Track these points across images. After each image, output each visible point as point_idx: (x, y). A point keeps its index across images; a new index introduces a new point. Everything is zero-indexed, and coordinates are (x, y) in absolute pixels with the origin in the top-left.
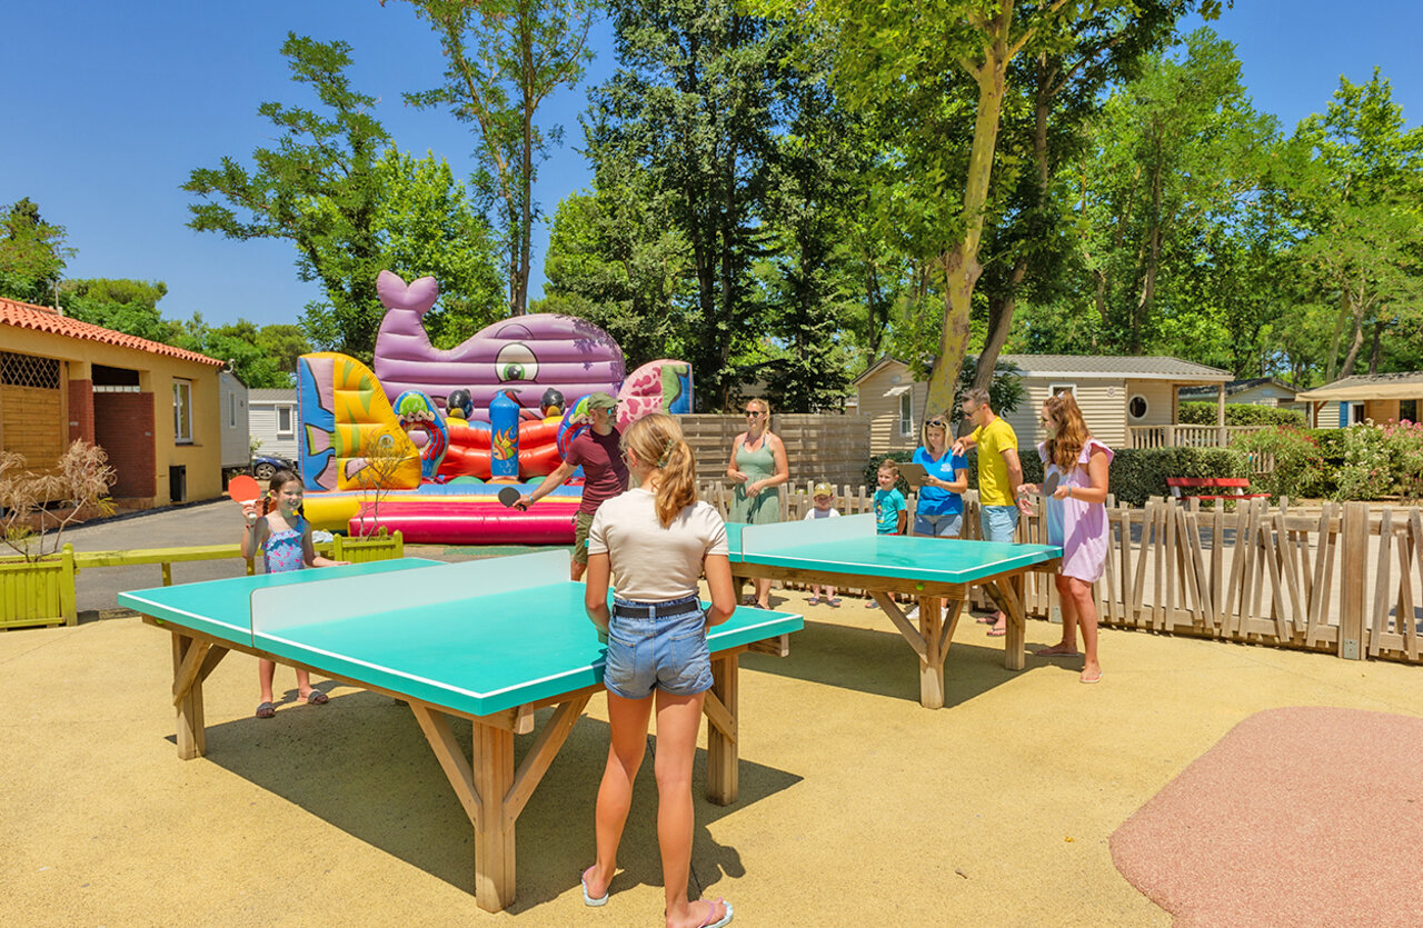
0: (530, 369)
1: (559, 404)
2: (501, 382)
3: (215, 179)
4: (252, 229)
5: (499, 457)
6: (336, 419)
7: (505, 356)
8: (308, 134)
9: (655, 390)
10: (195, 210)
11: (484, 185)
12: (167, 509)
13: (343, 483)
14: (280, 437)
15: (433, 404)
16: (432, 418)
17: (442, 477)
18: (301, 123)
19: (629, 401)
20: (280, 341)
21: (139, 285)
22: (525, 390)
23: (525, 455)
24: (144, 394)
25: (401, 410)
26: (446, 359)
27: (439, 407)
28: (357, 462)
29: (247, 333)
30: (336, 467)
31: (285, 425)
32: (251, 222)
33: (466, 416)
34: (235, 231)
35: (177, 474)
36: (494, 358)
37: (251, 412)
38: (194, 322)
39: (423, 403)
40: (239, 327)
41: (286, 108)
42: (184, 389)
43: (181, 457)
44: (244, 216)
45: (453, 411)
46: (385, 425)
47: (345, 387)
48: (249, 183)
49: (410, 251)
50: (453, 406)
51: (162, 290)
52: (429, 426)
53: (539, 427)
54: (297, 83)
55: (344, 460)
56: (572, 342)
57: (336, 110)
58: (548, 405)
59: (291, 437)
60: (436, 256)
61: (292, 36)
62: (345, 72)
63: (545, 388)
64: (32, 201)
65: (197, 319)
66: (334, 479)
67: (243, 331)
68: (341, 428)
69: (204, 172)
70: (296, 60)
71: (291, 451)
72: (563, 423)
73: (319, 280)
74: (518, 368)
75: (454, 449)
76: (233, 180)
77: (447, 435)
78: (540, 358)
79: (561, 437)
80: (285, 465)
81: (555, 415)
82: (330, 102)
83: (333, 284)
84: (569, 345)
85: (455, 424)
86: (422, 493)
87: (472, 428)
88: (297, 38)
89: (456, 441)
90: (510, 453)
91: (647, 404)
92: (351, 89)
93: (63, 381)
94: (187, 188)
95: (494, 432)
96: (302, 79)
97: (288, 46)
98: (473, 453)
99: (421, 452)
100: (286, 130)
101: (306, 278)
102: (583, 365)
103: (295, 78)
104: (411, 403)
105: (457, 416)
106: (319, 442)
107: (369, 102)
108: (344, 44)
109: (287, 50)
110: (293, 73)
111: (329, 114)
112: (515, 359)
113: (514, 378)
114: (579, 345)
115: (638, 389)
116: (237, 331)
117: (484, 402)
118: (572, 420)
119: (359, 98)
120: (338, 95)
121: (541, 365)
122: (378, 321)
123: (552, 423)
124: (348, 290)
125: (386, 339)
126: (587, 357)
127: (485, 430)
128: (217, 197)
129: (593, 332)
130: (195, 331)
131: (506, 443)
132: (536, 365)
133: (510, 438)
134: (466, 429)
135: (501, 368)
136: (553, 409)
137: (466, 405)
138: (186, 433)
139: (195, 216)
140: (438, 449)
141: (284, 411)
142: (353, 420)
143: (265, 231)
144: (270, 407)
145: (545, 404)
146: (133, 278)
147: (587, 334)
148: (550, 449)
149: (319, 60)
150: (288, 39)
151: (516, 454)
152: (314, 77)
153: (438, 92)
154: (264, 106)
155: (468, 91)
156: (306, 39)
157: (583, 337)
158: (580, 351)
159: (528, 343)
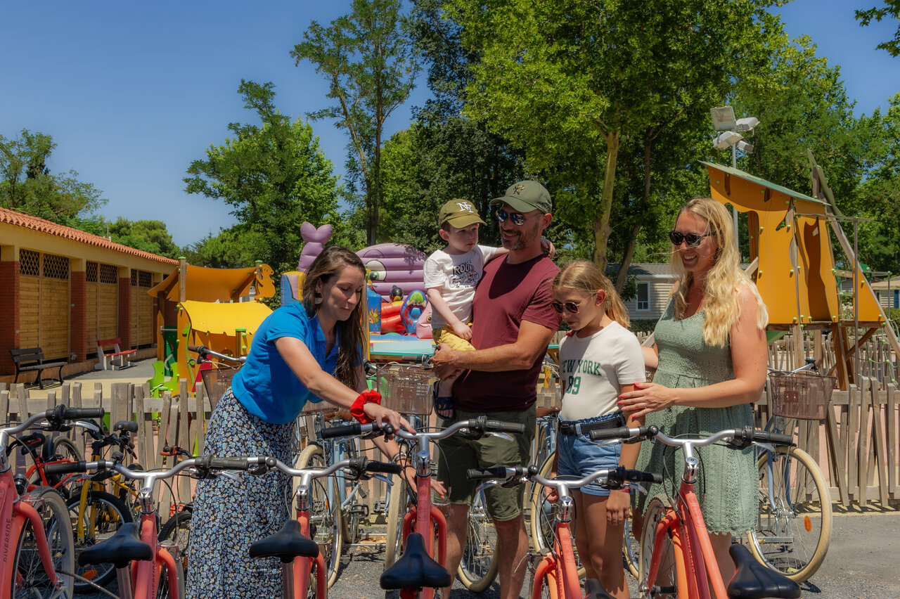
0: (382, 274)
1: (401, 295)
3: (204, 166)
5: (372, 322)
7: (368, 267)
10: (187, 181)
11: (352, 166)
18: (251, 134)
22: (379, 285)
23: (384, 321)
34: (211, 194)
41: (242, 125)
53: (390, 307)
54: (247, 109)
56: (403, 259)
57: (269, 124)
61: (243, 81)
62: (272, 101)
63: (392, 284)
69: (198, 162)
70: (245, 96)
72: (404, 305)
74: (375, 273)
76: (212, 166)
78: (387, 268)
79: (403, 312)
81: (398, 300)
82: (264, 120)
84: (401, 261)
88: (246, 82)
90: (377, 320)
92: (276, 112)
94: (187, 171)
96: (250, 108)
97: (241, 88)
102: (409, 272)
103: (246, 107)
107: (287, 118)
108: (271, 83)
109: (241, 91)
110: (245, 103)
111: (265, 127)
112: (374, 269)
113: (374, 279)
114: (406, 260)
118: (408, 303)
119: (281, 117)
120: (269, 117)
121: (389, 272)
123: (397, 304)
125: (305, 258)
126: (411, 268)
128: (203, 176)
129: (415, 253)
131: (375, 315)
132: (385, 272)
133: (377, 313)
136: (397, 297)
139: (187, 185)
145: (393, 295)
147: (412, 254)
148: (398, 318)
149: (258, 94)
150: (241, 84)
151: (380, 320)
152: (256, 106)
153: (326, 111)
154: (231, 125)
155: (342, 110)
156: (250, 83)
157: (410, 257)
158: (407, 264)
159: (380, 259)
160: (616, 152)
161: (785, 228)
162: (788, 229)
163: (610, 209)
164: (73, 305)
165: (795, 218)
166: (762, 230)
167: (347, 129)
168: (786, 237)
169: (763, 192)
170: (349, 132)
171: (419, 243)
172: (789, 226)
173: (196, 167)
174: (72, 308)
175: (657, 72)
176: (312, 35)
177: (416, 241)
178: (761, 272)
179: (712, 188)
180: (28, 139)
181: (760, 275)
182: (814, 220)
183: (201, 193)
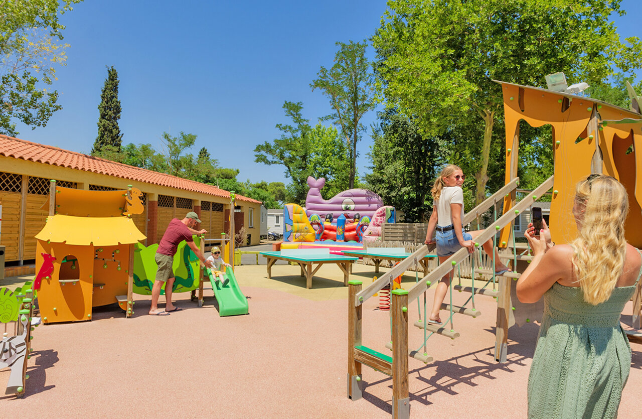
0: (352, 206)
1: (358, 218)
2: (343, 210)
3: (262, 147)
4: (272, 162)
5: (339, 234)
6: (293, 222)
7: (345, 202)
8: (289, 132)
9: (384, 215)
10: (256, 156)
12: (246, 247)
13: (294, 240)
14: (276, 226)
15: (320, 218)
16: (320, 222)
17: (323, 240)
18: (288, 129)
19: (376, 218)
20: (276, 188)
21: (231, 170)
22: (350, 213)
23: (347, 234)
24: (241, 213)
25: (311, 219)
26: (326, 204)
27: (322, 218)
28: (298, 234)
29: (264, 186)
30: (293, 235)
31: (277, 222)
32: (272, 160)
33: (331, 222)
34: (268, 162)
35: (249, 237)
36: (341, 203)
37: (268, 217)
38: (247, 183)
39: (317, 218)
40: (261, 183)
41: (283, 125)
42: (251, 211)
43: (251, 232)
44: (270, 157)
45: (327, 220)
46: (306, 224)
47: (296, 213)
48: (272, 148)
49: (321, 161)
50: (327, 218)
51: (238, 172)
52: (319, 224)
53: (351, 225)
55: (295, 233)
56: (365, 198)
57: (298, 124)
58: (355, 219)
59: (279, 226)
60: (329, 162)
61: (286, 102)
62: (301, 112)
64: (205, 148)
65: (248, 182)
66: (292, 238)
67: (263, 185)
68: (294, 224)
69: (260, 145)
70: (286, 110)
71: (280, 231)
72: (358, 225)
73: (291, 177)
74: (349, 206)
75: (326, 231)
76: (267, 148)
77: (324, 227)
78: (355, 203)
79: (357, 229)
80: (277, 235)
82: (296, 122)
83: (295, 179)
84: (364, 199)
85: (327, 224)
86: (315, 243)
87: (332, 225)
88: (287, 102)
89: (326, 229)
90: (342, 233)
91: (381, 219)
92: (302, 117)
93: (224, 210)
94: (255, 151)
95: (337, 227)
96: (288, 116)
97: (284, 105)
98: (332, 233)
99: (316, 232)
100: (282, 132)
101: (287, 177)
102: (368, 205)
103: (286, 115)
104: (314, 217)
105: (328, 221)
106: (289, 228)
107: (307, 121)
108: (301, 102)
110: (286, 114)
111: (295, 126)
112: (348, 203)
113: (347, 209)
114: (367, 199)
115: (378, 215)
116: (261, 185)
117: (336, 217)
118: (360, 223)
119: (305, 120)
120: (298, 120)
121: (356, 205)
122: (308, 191)
123: (355, 224)
124: (299, 181)
125: (309, 197)
126: (369, 203)
127: (335, 225)
128: (263, 153)
129: (372, 194)
130: (247, 186)
131: (341, 230)
132: (354, 205)
134: (330, 226)
135: (343, 206)
136: (356, 220)
137: (331, 218)
138: (251, 225)
139: (256, 158)
140: (321, 231)
141: (278, 217)
142: (298, 222)
143: (275, 162)
144: (273, 215)
146: (229, 168)
147: (370, 195)
148: (355, 232)
149: (293, 109)
150: (284, 103)
151: (344, 233)
152: (292, 114)
153: (329, 116)
154: (277, 125)
155: (338, 115)
156: (290, 102)
157: (369, 196)
158: (367, 201)
159: (352, 198)
160: (491, 127)
161: (587, 140)
162: (591, 140)
163: (487, 165)
164: (149, 220)
165: (599, 127)
166: (558, 145)
167: (340, 125)
168: (589, 149)
169: (560, 102)
170: (341, 127)
171: (374, 189)
172: (591, 136)
173: (258, 149)
174: (148, 222)
175: (516, 67)
176: (322, 75)
177: (373, 188)
178: (556, 191)
179: (505, 106)
180: (184, 136)
181: (556, 195)
182: (628, 134)
183: (263, 162)
